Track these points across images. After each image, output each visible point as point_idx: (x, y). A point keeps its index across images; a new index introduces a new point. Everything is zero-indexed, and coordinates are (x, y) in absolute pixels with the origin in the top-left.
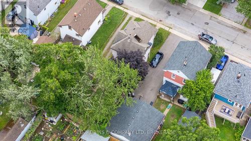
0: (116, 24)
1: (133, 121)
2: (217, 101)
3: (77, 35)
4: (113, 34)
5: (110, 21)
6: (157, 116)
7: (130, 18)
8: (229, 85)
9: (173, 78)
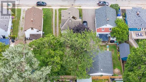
0: (50, 17)
1: (99, 62)
2: (132, 32)
3: (38, 31)
4: (53, 23)
5: (46, 17)
6: (108, 54)
7: (56, 11)
8: (135, 20)
9: (103, 31)
